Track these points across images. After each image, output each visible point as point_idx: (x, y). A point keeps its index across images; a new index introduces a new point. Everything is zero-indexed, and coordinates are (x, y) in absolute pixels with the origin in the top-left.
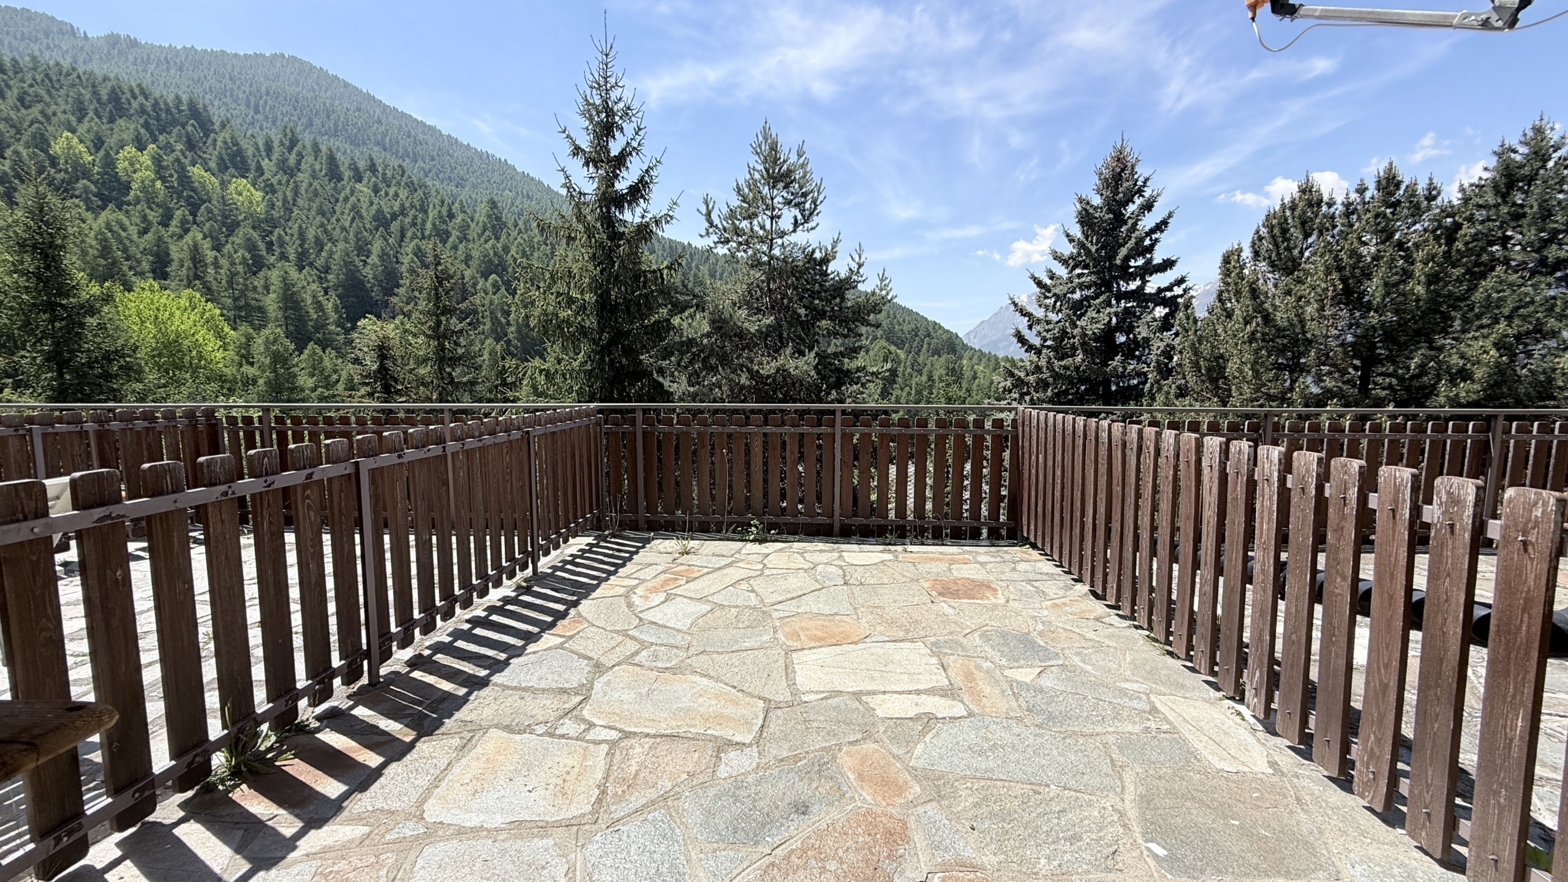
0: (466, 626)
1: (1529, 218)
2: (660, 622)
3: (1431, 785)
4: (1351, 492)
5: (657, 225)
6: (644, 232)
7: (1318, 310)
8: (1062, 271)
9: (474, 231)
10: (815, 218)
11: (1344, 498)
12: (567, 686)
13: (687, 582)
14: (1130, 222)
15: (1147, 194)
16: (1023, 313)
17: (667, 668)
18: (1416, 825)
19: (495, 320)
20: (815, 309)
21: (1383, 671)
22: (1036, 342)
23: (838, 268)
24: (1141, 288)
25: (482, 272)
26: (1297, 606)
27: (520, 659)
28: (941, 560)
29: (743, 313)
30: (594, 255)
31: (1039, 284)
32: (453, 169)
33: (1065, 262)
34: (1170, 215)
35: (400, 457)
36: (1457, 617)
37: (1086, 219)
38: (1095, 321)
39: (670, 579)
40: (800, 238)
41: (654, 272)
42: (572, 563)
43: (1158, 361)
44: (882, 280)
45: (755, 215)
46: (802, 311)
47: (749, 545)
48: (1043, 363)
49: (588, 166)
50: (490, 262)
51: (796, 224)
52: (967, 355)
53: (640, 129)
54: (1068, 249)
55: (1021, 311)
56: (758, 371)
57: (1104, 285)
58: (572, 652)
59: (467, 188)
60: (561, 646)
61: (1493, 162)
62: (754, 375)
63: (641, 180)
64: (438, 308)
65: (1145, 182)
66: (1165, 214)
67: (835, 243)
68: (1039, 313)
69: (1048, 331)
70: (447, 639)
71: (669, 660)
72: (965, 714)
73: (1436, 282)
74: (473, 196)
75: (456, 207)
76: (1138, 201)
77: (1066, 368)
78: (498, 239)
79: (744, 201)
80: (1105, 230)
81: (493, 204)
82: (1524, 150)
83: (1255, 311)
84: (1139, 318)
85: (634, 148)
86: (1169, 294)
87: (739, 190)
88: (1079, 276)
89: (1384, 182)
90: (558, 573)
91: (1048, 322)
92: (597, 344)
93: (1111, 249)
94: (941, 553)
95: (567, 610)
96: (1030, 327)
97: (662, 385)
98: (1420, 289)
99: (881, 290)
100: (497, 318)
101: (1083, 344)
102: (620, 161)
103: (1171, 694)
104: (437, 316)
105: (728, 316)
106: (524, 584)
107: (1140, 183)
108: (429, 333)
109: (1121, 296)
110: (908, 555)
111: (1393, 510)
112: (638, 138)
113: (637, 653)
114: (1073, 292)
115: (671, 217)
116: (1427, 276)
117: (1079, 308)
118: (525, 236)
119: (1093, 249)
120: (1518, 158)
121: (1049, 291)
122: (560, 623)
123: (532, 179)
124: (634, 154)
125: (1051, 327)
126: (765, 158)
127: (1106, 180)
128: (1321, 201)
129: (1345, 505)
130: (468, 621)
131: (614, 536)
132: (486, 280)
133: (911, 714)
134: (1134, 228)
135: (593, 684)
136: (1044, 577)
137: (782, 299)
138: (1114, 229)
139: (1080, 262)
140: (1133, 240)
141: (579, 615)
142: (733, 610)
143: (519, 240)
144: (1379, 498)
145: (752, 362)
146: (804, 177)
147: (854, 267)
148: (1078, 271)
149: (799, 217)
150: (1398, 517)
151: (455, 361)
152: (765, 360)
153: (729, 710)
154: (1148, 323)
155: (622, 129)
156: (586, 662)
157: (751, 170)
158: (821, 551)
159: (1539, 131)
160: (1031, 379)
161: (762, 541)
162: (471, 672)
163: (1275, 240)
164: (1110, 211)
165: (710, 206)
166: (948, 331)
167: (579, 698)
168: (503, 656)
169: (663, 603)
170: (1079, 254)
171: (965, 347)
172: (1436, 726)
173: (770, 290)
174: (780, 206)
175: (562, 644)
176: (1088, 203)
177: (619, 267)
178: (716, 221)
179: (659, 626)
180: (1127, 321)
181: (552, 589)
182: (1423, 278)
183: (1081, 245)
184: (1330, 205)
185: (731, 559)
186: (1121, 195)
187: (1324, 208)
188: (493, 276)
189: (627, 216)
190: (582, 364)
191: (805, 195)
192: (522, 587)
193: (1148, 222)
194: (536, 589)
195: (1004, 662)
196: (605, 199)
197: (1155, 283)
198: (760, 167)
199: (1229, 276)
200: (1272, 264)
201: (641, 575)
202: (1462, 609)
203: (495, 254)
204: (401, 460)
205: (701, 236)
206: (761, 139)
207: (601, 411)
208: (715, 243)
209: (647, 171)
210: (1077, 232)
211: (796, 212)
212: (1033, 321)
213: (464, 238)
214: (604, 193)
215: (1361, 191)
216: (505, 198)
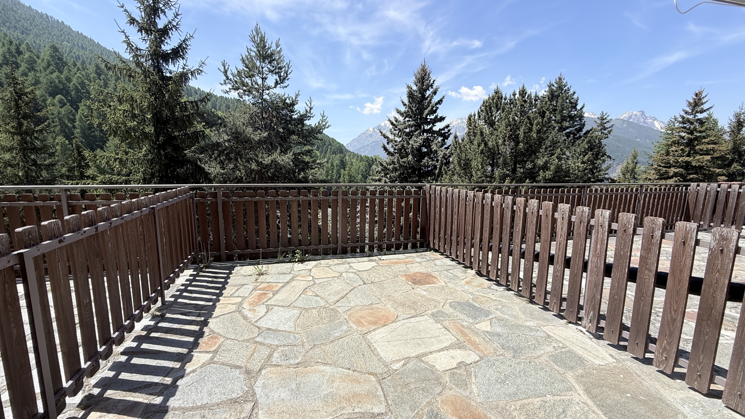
0: (123, 358)
1: (558, 111)
2: (274, 328)
3: (702, 363)
4: (657, 233)
5: (192, 75)
6: (183, 77)
7: (503, 142)
8: (401, 119)
9: (40, 65)
10: (286, 81)
11: (652, 236)
12: (234, 396)
13: (274, 295)
14: (429, 99)
15: (434, 87)
16: (385, 137)
17: (298, 364)
18: (691, 379)
19: (63, 124)
20: (289, 130)
21: (673, 313)
22: (392, 150)
23: (300, 108)
24: (431, 128)
25: (49, 93)
26: (618, 283)
27: (184, 379)
28: (400, 263)
29: (250, 130)
30: (149, 89)
31: (392, 124)
32: (17, 22)
33: (402, 114)
34: (443, 98)
35: (61, 241)
36: (723, 291)
37: (411, 95)
38: (416, 141)
39: (262, 294)
40: (278, 91)
41: (192, 102)
42: (186, 291)
43: (441, 160)
44: (323, 117)
45: (253, 76)
46: (281, 130)
47: (296, 264)
48: (396, 160)
49: (142, 32)
50: (56, 87)
51: (277, 83)
52: (348, 154)
53: (178, 15)
54: (403, 109)
55: (384, 136)
56: (261, 162)
57: (418, 126)
58: (223, 364)
59: (31, 36)
60: (211, 361)
61: (547, 89)
62: (259, 164)
63: (180, 46)
64: (19, 114)
65: (433, 82)
66: (441, 97)
67: (297, 96)
68: (391, 137)
69: (396, 145)
70: (111, 374)
71: (296, 357)
72: (478, 358)
73: (540, 133)
74: (38, 42)
75: (23, 48)
76: (431, 90)
77: (404, 162)
78: (61, 72)
79: (247, 67)
80: (418, 101)
81: (55, 49)
82: (556, 85)
83: (482, 140)
84: (433, 141)
85: (174, 26)
86: (443, 132)
87: (243, 61)
88: (408, 121)
89: (521, 93)
90: (180, 300)
91: (396, 142)
92: (155, 144)
93: (421, 110)
94: (397, 259)
95: (201, 329)
96: (388, 143)
97: (204, 169)
98: (535, 135)
99: (323, 122)
100: (64, 123)
101: (412, 152)
102: (165, 32)
103: (548, 325)
104: (19, 119)
105: (242, 131)
106: (157, 313)
107: (431, 82)
108: (13, 130)
109: (425, 131)
110: (383, 262)
111: (684, 242)
112: (177, 20)
113: (270, 356)
114: (406, 128)
115: (201, 71)
116: (537, 130)
117: (410, 135)
118: (83, 73)
119: (414, 109)
120: (555, 88)
121: (396, 127)
122: (201, 341)
123: (85, 37)
124: (174, 30)
125: (397, 143)
126: (258, 44)
127: (419, 79)
128: (502, 97)
129: (652, 238)
130: (123, 353)
131: (207, 267)
132: (54, 98)
133: (455, 365)
134: (430, 102)
135: (253, 390)
136: (452, 268)
137: (271, 123)
138: (422, 101)
139: (408, 115)
140: (430, 107)
141: (212, 331)
142: (314, 311)
143: (78, 74)
144: (675, 236)
145: (257, 157)
146: (279, 58)
147: (308, 109)
148: (407, 119)
149: (278, 80)
150: (687, 245)
151: (35, 150)
152: (265, 155)
153: (358, 389)
154: (436, 144)
155: (165, 12)
156: (238, 371)
157: (249, 50)
158: (338, 264)
159: (560, 79)
160: (391, 167)
161: (302, 261)
162: (146, 401)
163: (487, 112)
164: (420, 93)
165: (226, 67)
166: (339, 143)
167: (249, 406)
168: (168, 380)
169: (267, 312)
170: (408, 111)
171: (347, 151)
172: (706, 337)
173: (263, 118)
174: (266, 73)
175: (212, 359)
176: (411, 89)
177: (169, 97)
178: (231, 77)
179: (273, 330)
180: (427, 143)
181: (182, 314)
182: (536, 131)
183: (410, 108)
184: (505, 99)
185: (291, 275)
186: (425, 86)
187: (503, 101)
188: (59, 96)
189: (171, 67)
190: (145, 156)
191: (280, 68)
192: (157, 316)
193: (436, 99)
194: (168, 315)
195: (471, 321)
196: (155, 54)
197: (438, 126)
198: (255, 50)
199: (471, 126)
200: (486, 122)
201: (241, 292)
202: (726, 287)
203: (60, 82)
204: (63, 244)
205: (221, 84)
206: (255, 33)
207: (192, 189)
208: (230, 89)
209: (184, 41)
210: (406, 101)
211: (277, 77)
212: (389, 141)
213: (32, 69)
214: (154, 51)
215: (514, 95)
216: (64, 47)
